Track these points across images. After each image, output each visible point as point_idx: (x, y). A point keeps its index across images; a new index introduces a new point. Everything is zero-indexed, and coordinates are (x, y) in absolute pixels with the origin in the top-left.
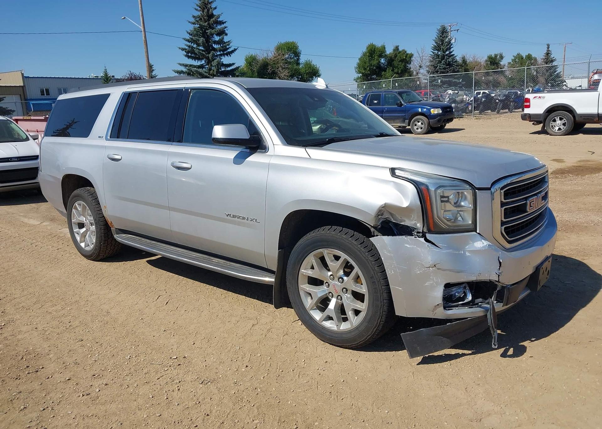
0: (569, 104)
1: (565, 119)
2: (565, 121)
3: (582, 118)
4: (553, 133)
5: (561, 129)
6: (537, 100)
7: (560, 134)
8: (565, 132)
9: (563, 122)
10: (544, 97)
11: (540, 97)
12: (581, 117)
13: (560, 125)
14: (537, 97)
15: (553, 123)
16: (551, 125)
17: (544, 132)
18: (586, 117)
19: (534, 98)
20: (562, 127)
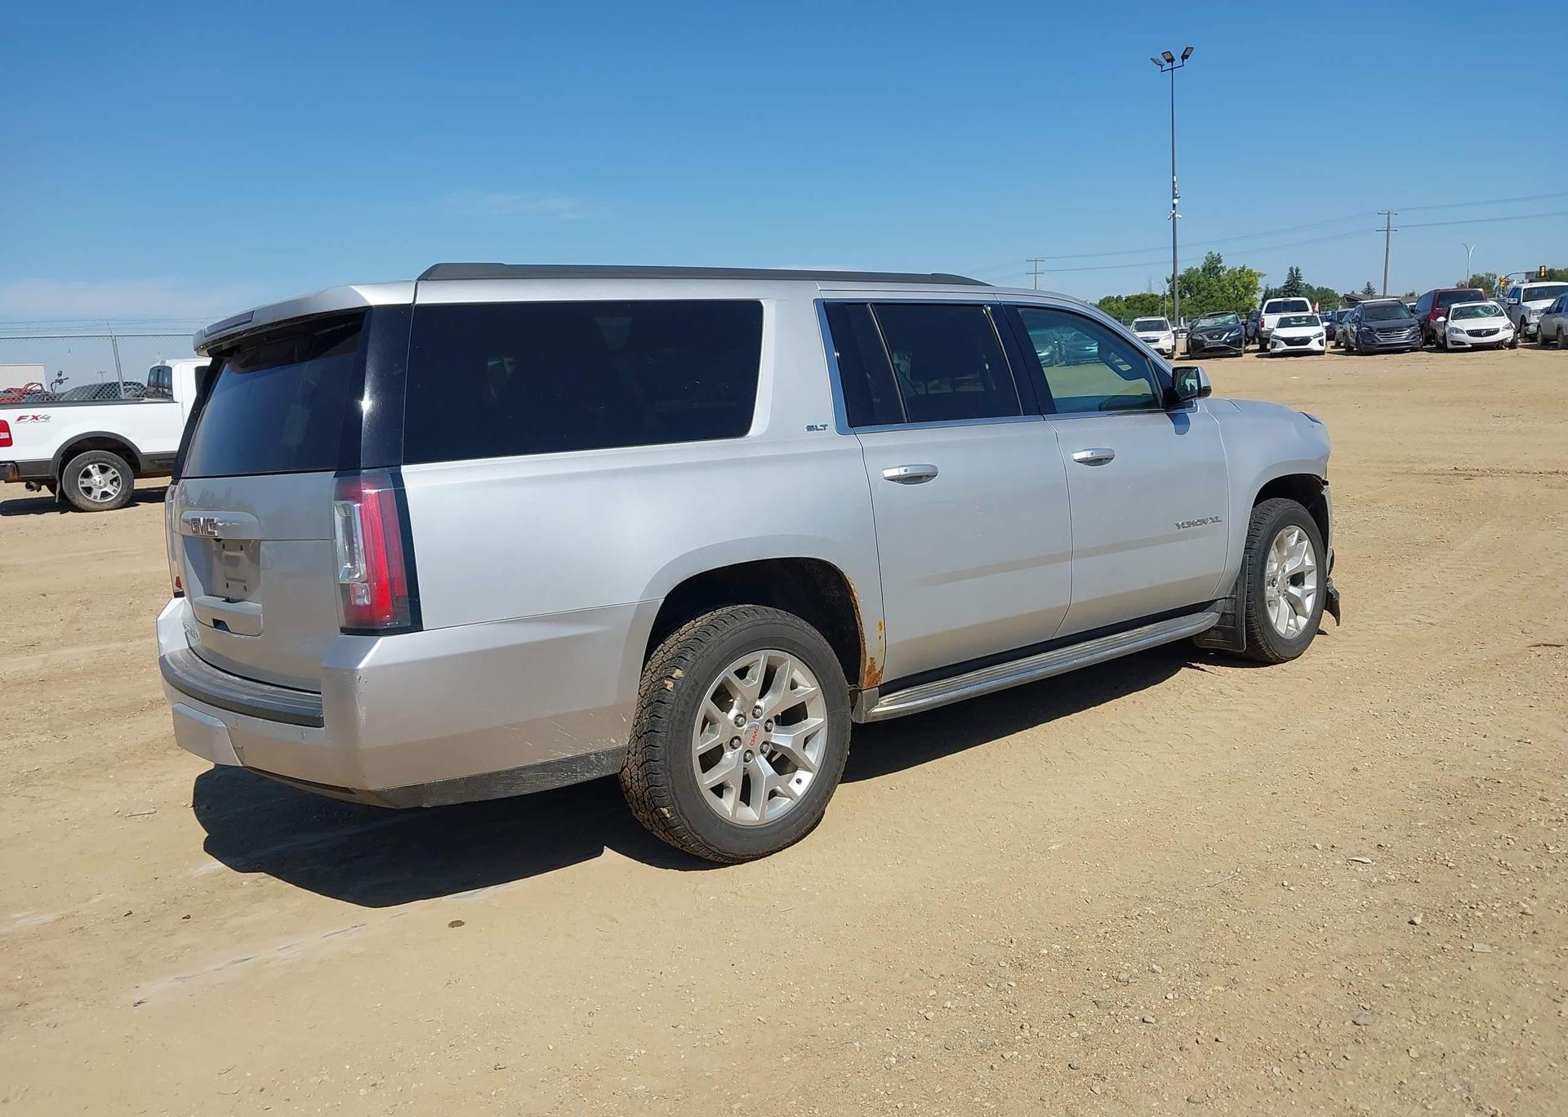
0: (120, 434)
1: (113, 470)
2: (114, 473)
3: (155, 464)
4: (93, 506)
5: (110, 494)
6: (28, 425)
7: (111, 506)
8: (122, 500)
9: (109, 475)
10: (47, 418)
11: (35, 418)
12: (152, 461)
13: (105, 486)
14: (28, 418)
15: (85, 480)
16: (80, 486)
17: (65, 504)
18: (163, 461)
19: (19, 420)
20: (109, 489)
